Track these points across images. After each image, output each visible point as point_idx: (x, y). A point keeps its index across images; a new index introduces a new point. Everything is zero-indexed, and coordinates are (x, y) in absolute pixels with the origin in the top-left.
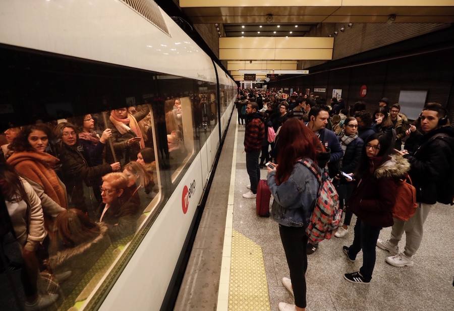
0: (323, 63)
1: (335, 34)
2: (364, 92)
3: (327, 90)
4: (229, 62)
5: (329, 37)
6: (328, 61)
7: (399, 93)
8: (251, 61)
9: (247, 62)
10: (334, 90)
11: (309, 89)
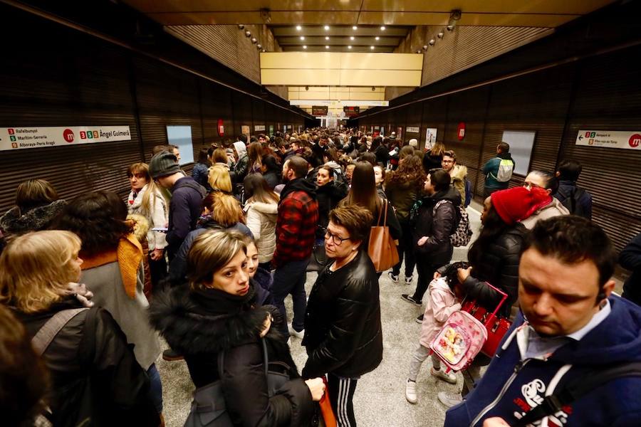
0: (411, 90)
1: (424, 48)
2: (462, 132)
3: (421, 129)
4: (290, 89)
5: (417, 53)
6: (417, 88)
7: (502, 133)
8: (307, 87)
9: (301, 88)
10: (428, 129)
11: (401, 129)
